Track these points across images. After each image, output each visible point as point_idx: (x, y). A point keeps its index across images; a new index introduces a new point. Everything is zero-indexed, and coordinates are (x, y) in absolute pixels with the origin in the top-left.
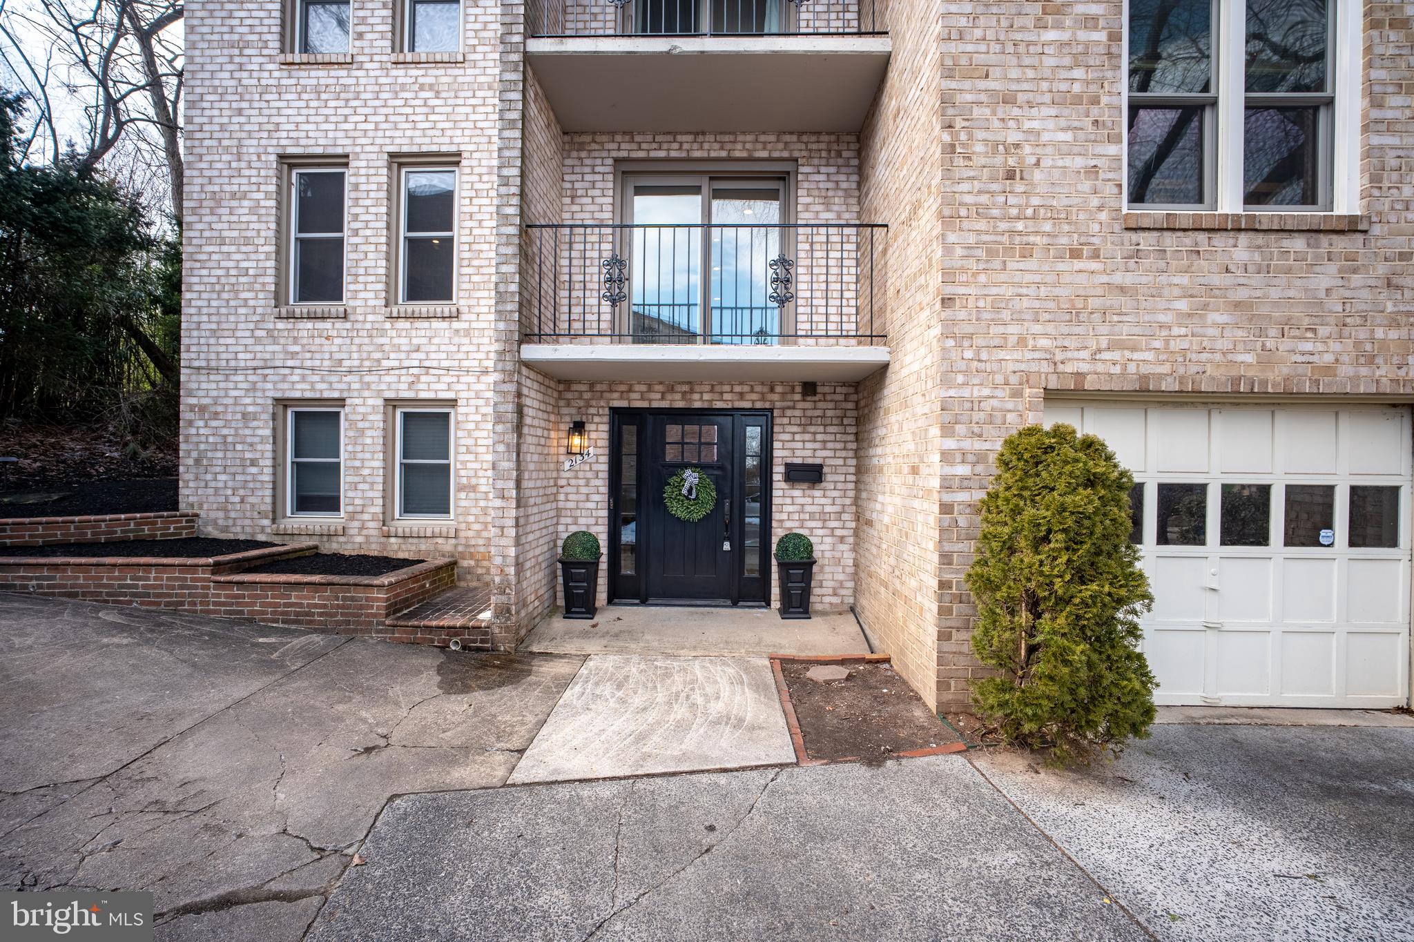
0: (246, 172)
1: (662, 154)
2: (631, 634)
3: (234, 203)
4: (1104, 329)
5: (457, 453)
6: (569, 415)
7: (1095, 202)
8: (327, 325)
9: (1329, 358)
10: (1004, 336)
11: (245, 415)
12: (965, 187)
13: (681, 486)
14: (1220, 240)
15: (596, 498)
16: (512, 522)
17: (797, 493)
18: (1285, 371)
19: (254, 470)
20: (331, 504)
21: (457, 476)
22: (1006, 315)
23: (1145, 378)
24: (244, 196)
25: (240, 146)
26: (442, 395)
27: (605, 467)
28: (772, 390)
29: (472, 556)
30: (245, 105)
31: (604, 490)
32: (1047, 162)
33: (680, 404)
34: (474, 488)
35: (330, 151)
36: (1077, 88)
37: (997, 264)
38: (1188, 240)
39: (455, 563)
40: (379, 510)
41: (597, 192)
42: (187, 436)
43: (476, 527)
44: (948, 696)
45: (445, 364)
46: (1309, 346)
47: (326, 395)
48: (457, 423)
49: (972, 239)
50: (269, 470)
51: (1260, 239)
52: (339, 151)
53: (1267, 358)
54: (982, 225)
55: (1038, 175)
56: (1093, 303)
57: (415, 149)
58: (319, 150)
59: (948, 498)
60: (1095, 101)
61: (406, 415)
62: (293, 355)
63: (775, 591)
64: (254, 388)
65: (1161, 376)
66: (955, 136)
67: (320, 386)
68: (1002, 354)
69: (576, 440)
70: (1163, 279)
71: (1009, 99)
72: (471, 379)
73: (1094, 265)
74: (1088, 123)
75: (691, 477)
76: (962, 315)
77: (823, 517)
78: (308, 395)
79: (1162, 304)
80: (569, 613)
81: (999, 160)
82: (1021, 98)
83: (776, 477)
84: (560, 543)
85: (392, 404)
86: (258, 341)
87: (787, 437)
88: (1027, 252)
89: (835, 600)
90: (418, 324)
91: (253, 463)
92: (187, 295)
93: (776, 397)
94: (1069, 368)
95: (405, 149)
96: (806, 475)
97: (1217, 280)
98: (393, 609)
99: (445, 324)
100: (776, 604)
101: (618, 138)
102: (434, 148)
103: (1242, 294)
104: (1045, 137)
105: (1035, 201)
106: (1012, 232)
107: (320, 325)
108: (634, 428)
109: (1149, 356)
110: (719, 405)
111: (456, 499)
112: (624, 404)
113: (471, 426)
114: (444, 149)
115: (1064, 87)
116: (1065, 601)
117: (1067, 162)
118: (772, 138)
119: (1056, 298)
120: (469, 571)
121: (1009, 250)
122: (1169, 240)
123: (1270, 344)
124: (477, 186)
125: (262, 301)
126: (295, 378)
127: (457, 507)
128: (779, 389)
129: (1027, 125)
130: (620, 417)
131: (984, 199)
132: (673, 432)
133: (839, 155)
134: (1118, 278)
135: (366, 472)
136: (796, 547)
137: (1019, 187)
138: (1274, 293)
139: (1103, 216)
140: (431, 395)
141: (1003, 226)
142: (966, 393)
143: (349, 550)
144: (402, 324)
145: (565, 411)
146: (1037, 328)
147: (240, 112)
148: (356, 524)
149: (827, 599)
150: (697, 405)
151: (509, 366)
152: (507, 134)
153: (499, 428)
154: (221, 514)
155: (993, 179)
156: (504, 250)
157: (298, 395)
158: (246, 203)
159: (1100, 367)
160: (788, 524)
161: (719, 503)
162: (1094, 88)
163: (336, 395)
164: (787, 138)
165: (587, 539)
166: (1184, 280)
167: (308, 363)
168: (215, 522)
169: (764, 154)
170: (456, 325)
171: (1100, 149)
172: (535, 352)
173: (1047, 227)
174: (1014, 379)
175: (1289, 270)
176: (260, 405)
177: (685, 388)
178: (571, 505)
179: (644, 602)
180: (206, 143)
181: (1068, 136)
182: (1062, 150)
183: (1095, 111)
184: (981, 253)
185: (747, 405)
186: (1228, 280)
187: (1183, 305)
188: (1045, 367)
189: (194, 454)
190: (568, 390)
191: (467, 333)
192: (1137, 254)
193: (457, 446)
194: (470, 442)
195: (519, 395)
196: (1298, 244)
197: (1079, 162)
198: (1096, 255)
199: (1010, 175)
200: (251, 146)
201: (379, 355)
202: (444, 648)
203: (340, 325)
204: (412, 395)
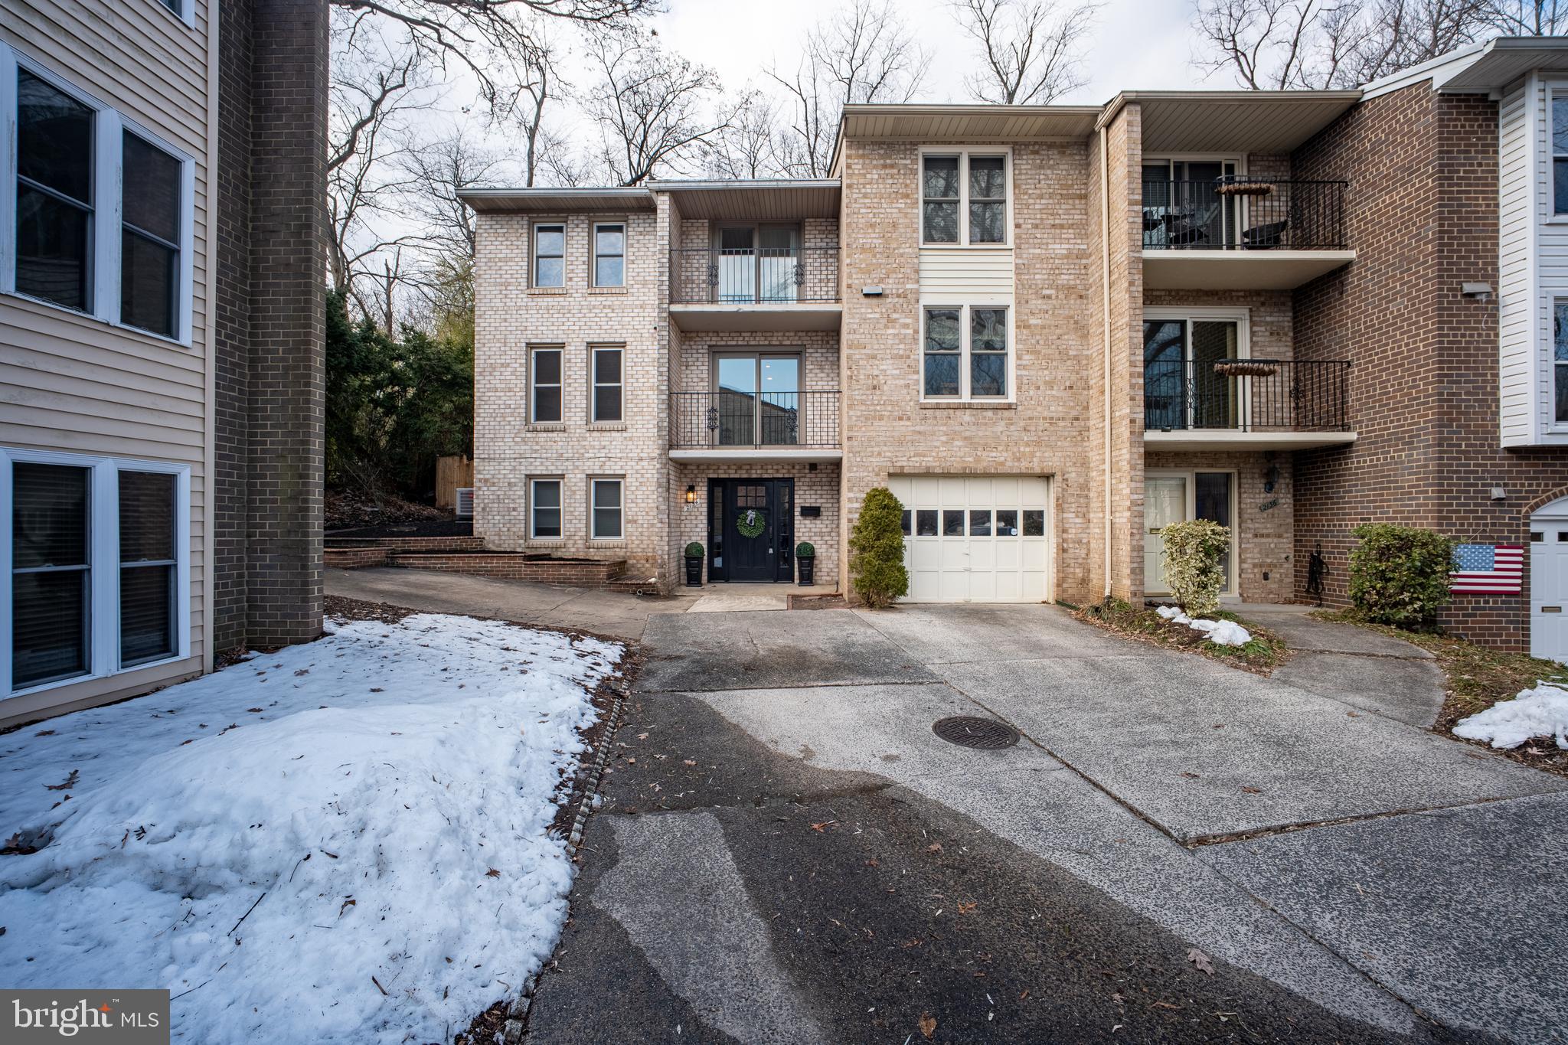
0: (509, 353)
1: (734, 343)
2: (722, 591)
3: (502, 369)
4: (912, 448)
5: (625, 503)
6: (687, 481)
7: (908, 398)
8: (555, 435)
9: (1002, 459)
10: (872, 452)
11: (509, 484)
12: (856, 393)
13: (745, 519)
14: (958, 412)
15: (701, 526)
16: (665, 534)
17: (807, 522)
18: (985, 464)
19: (514, 513)
20: (556, 532)
21: (626, 515)
22: (873, 443)
23: (928, 468)
24: (508, 365)
25: (505, 339)
26: (617, 472)
27: (706, 509)
28: (793, 468)
29: (634, 558)
30: (508, 316)
31: (705, 521)
32: (889, 382)
33: (745, 476)
34: (635, 522)
35: (555, 341)
36: (901, 352)
37: (869, 423)
38: (945, 413)
39: (625, 562)
40: (584, 534)
41: (699, 364)
42: (478, 496)
43: (637, 542)
44: (852, 596)
45: (619, 455)
46: (994, 454)
47: (554, 472)
48: (626, 487)
49: (859, 413)
50: (523, 514)
51: (974, 412)
52: (560, 341)
53: (978, 459)
54: (863, 408)
55: (886, 388)
56: (908, 438)
57: (601, 340)
58: (549, 341)
59: (850, 516)
60: (908, 357)
61: (596, 483)
62: (536, 451)
63: (796, 574)
64: (514, 469)
65: (935, 467)
66: (852, 372)
67: (551, 468)
68: (871, 459)
69: (691, 495)
70: (936, 428)
71: (874, 357)
72: (633, 463)
73: (908, 423)
74: (905, 366)
75: (751, 514)
76: (856, 444)
77: (821, 534)
78: (544, 472)
79: (935, 438)
80: (689, 584)
81: (870, 382)
82: (879, 356)
83: (796, 514)
84: (683, 550)
85: (589, 477)
86: (516, 443)
87: (802, 492)
88: (881, 418)
89: (828, 578)
90: (604, 434)
91: (514, 509)
92: (477, 419)
93: (795, 471)
94: (898, 464)
95: (596, 340)
96: (812, 512)
97: (957, 428)
98: (609, 577)
99: (619, 434)
100: (797, 581)
101: (711, 334)
102: (612, 340)
103: (967, 434)
104: (888, 372)
105: (884, 398)
106: (875, 410)
107: (550, 435)
108: (720, 489)
109: (931, 459)
110: (766, 476)
111: (625, 528)
112: (715, 476)
113: (634, 488)
114: (617, 340)
115: (896, 352)
116: (873, 547)
117: (897, 382)
118: (792, 334)
119: (893, 437)
120: (633, 566)
121: (874, 418)
122: (938, 413)
123: (979, 454)
124: (636, 360)
125: (518, 423)
126: (537, 464)
127: (626, 531)
128: (797, 467)
129: (881, 367)
130: (713, 483)
131: (864, 397)
132: (741, 491)
133: (828, 343)
134: (918, 428)
135: (576, 513)
136: (805, 549)
137: (878, 393)
138: (981, 434)
139: (912, 403)
140: (612, 472)
141: (872, 408)
142: (857, 475)
143: (567, 555)
144: (595, 434)
145: (684, 480)
146: (885, 448)
147: (505, 320)
148: (571, 542)
149: (824, 578)
150: (754, 476)
151: (664, 461)
152: (661, 351)
153: (660, 490)
154: (497, 538)
155: (868, 389)
156: (661, 406)
157: (539, 472)
158: (509, 369)
159: (911, 464)
160: (803, 539)
161: (766, 528)
162: (908, 352)
163: (560, 472)
164: (800, 334)
165: (695, 546)
166: (944, 428)
167: (544, 456)
168: (493, 542)
169: (788, 343)
170: (625, 434)
171: (910, 377)
172: (675, 454)
173: (889, 408)
174: (876, 469)
175: (986, 424)
176: (518, 478)
177: (748, 467)
178: (687, 530)
179: (727, 581)
180: (487, 337)
181: (898, 372)
182: (894, 377)
183: (908, 361)
184: (863, 419)
185: (781, 476)
186: (962, 428)
187: (944, 438)
188: (889, 464)
189: (482, 505)
190: (686, 468)
191: (631, 439)
192: (925, 418)
193: (625, 499)
194: (633, 497)
195: (669, 474)
196: (989, 414)
197: (902, 382)
198: (909, 419)
199: (874, 388)
200: (511, 339)
201: (582, 451)
202: (635, 593)
203: (561, 434)
204: (601, 472)
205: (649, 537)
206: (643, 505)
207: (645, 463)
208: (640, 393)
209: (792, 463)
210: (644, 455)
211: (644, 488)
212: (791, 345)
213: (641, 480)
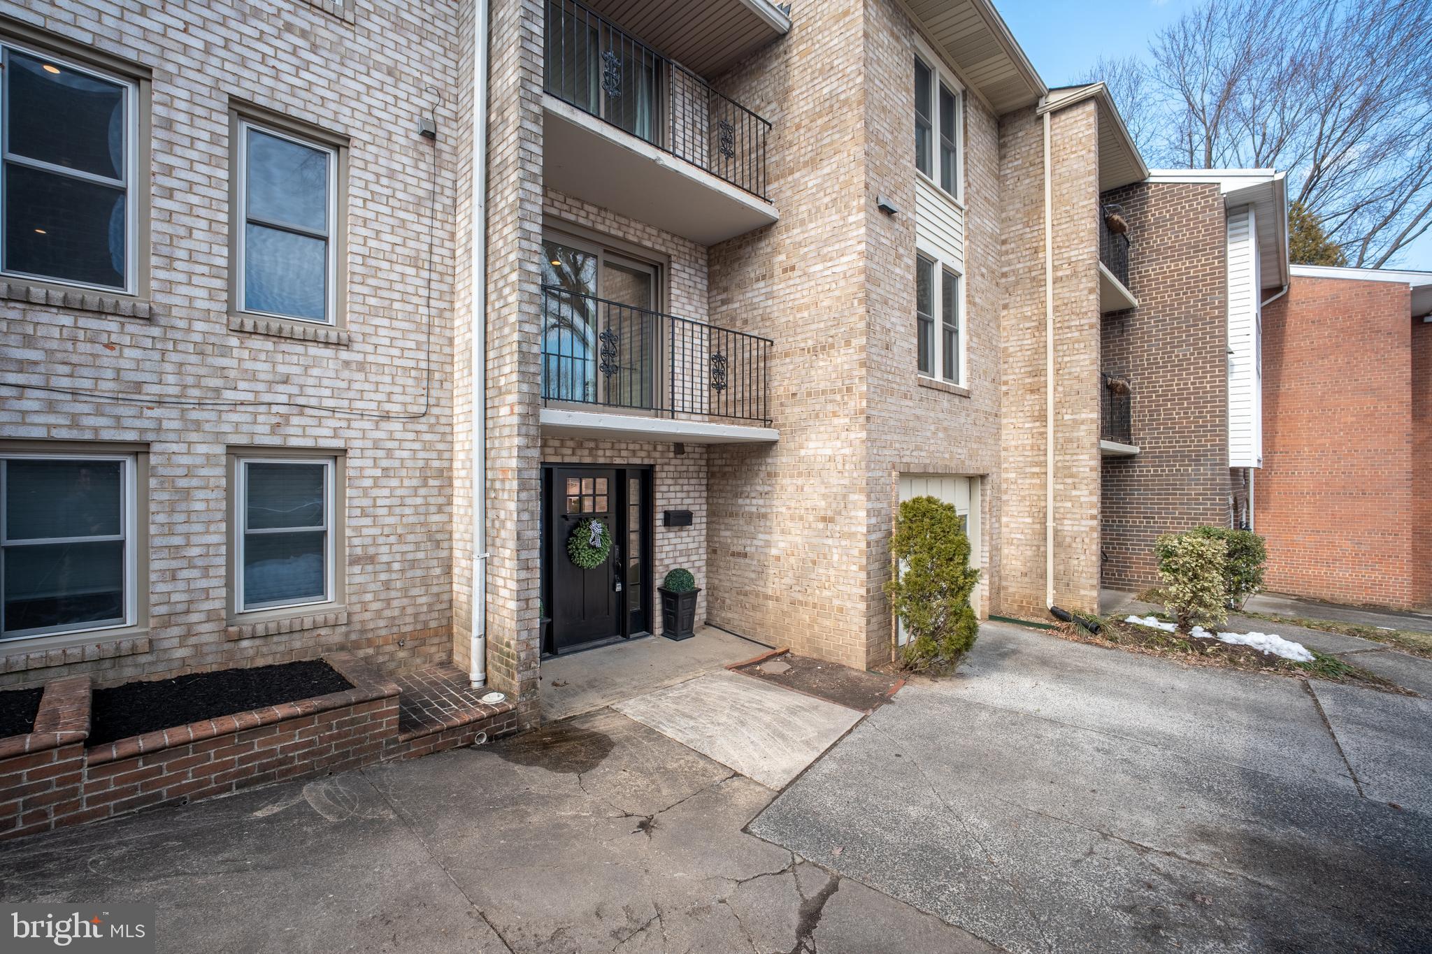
5: (347, 517)
8: (111, 325)
13: (588, 536)
17: (671, 535)
21: (348, 545)
26: (324, 443)
28: (654, 449)
29: (370, 643)
33: (588, 460)
34: (372, 559)
40: (218, 603)
43: (376, 606)
45: (329, 403)
47: (107, 435)
48: (348, 478)
52: (131, 55)
57: (278, 107)
61: (255, 467)
62: (30, 365)
63: (658, 621)
72: (367, 425)
75: (594, 527)
78: (66, 433)
83: (658, 523)
85: (234, 451)
87: (664, 488)
90: (286, 346)
93: (657, 455)
95: (260, 101)
96: (678, 519)
99: (329, 352)
100: (658, 630)
102: (309, 117)
107: (91, 323)
110: (614, 461)
113: (368, 483)
114: (325, 124)
118: (655, 232)
126: (37, 405)
127: (344, 584)
128: (659, 448)
132: (573, 485)
135: (194, 552)
136: (672, 580)
140: (309, 443)
143: (159, 673)
144: (257, 343)
148: (175, 632)
150: (601, 460)
157: (42, 432)
160: (666, 562)
161: (612, 549)
163: (129, 436)
164: (664, 235)
167: (62, 383)
169: (649, 244)
170: (344, 355)
177: (592, 445)
185: (637, 462)
191: (361, 366)
193: (339, 508)
194: (366, 502)
201: (218, 383)
202: (470, 745)
203: (133, 328)
204: (276, 441)
205: (405, 590)
206: (391, 520)
207: (396, 426)
208: (385, 265)
209: (653, 440)
210: (394, 408)
211: (394, 482)
212: (652, 250)
213: (385, 463)
